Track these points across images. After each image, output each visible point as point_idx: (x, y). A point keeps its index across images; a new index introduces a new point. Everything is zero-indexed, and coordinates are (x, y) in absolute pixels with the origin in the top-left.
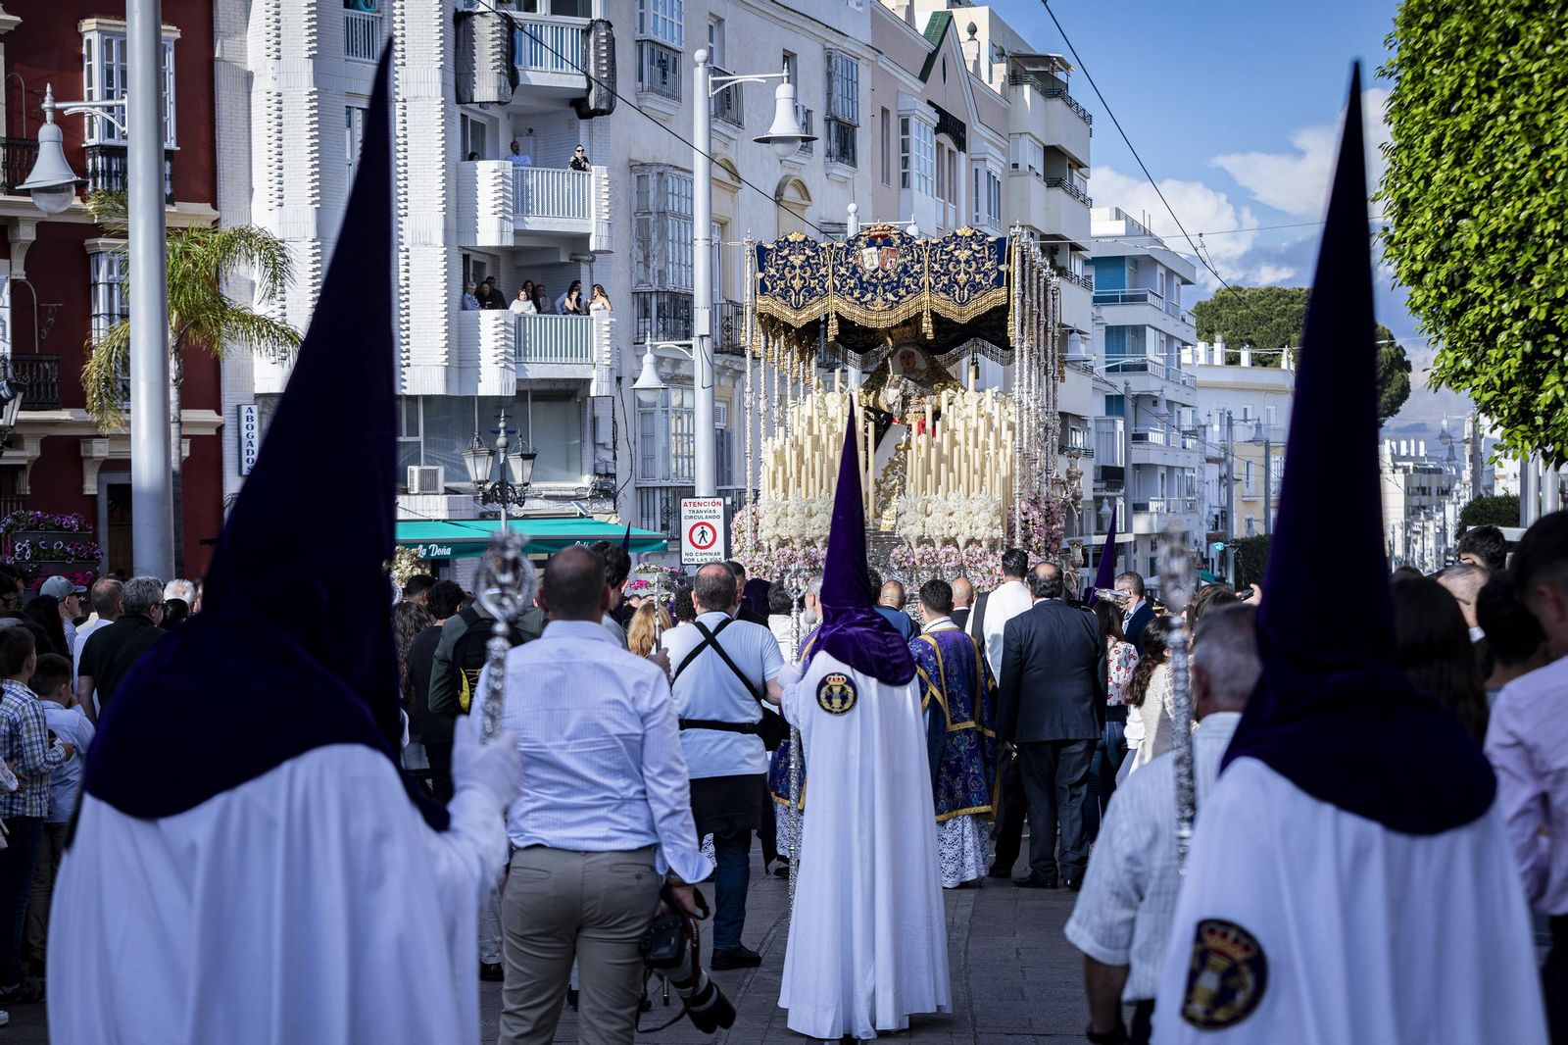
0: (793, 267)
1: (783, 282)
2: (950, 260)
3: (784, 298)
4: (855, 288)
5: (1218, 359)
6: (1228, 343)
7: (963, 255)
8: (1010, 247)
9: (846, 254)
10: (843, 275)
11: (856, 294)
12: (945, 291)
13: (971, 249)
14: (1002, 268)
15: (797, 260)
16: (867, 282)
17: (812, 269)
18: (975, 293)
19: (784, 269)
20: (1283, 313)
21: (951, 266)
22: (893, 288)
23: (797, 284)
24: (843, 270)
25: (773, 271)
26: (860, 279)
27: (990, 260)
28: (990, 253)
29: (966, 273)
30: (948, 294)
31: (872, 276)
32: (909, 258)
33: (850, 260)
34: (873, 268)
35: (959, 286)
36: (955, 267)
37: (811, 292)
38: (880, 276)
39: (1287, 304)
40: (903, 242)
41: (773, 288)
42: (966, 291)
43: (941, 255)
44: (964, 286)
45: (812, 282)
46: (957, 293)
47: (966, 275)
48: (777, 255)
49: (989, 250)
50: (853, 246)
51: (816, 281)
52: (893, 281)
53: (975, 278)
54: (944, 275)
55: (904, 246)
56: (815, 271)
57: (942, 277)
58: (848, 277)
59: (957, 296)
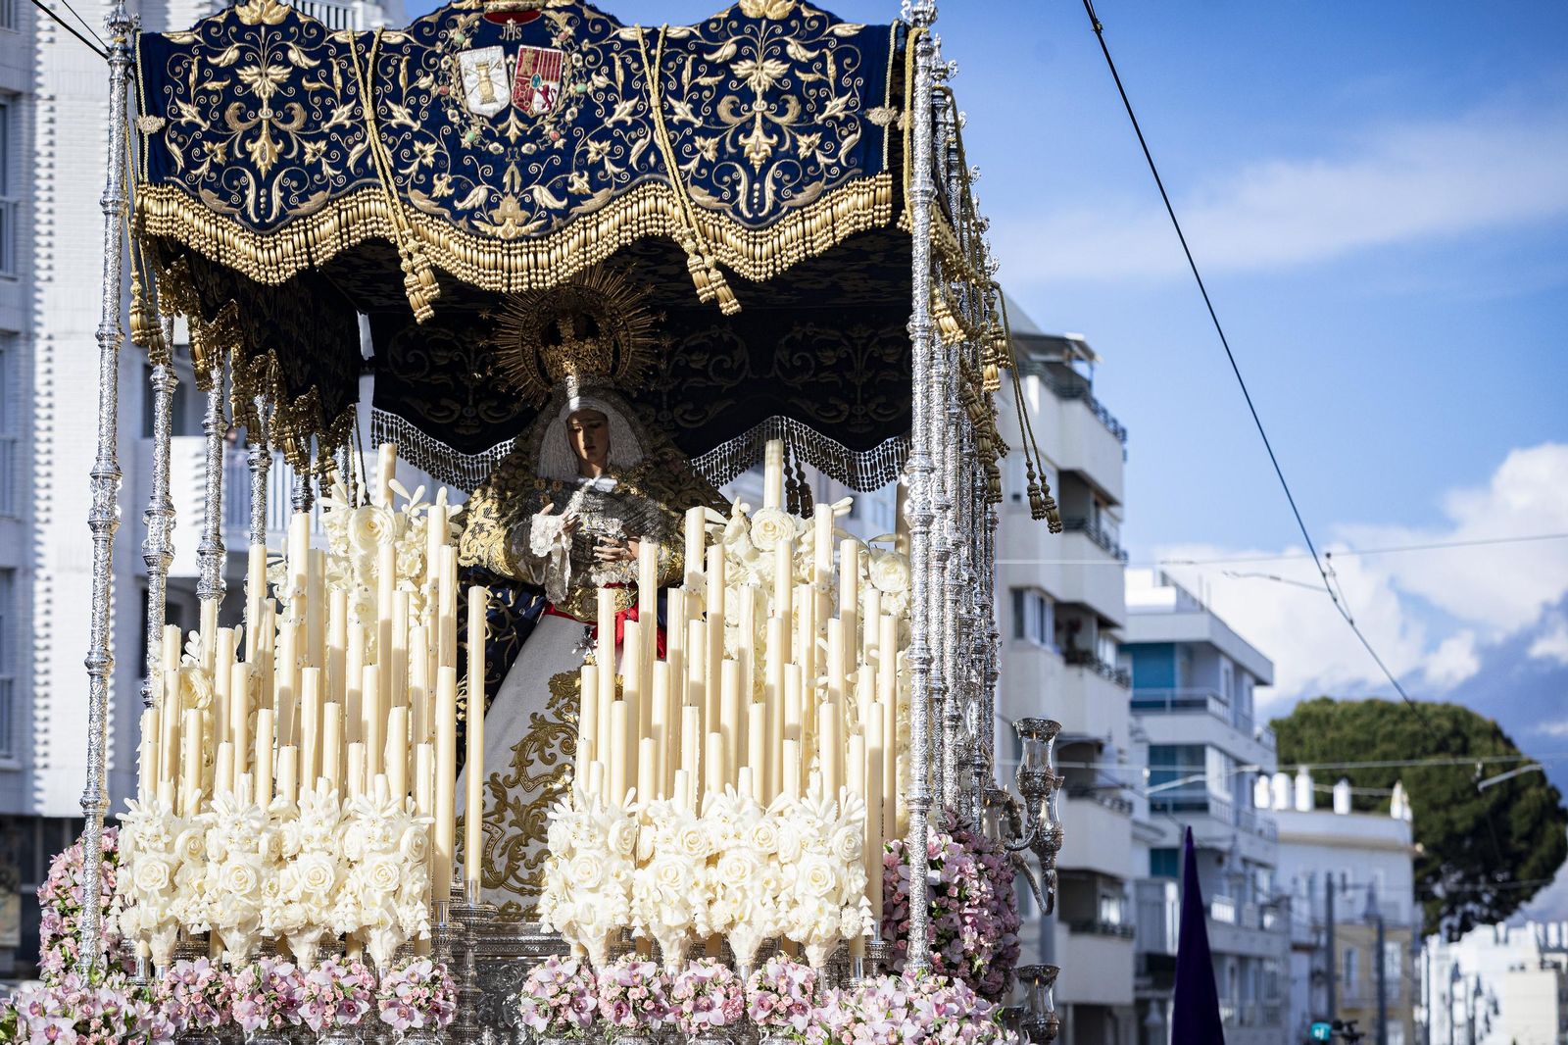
0: (254, 103)
1: (219, 147)
2: (722, 90)
3: (224, 196)
4: (438, 169)
5: (1304, 801)
6: (1317, 777)
7: (763, 73)
8: (900, 54)
9: (412, 68)
10: (403, 128)
11: (441, 188)
12: (704, 184)
14: (879, 116)
15: (264, 80)
16: (474, 150)
17: (308, 109)
18: (798, 189)
19: (222, 108)
20: (1390, 737)
21: (724, 109)
22: (551, 171)
23: (263, 152)
24: (401, 115)
25: (189, 113)
26: (453, 141)
27: (840, 93)
28: (840, 72)
29: (771, 129)
30: (715, 192)
31: (488, 135)
32: (601, 81)
33: (424, 82)
34: (491, 109)
35: (749, 168)
36: (735, 112)
37: (303, 178)
38: (513, 134)
39: (1395, 723)
40: (582, 32)
41: (191, 164)
42: (769, 186)
43: (695, 74)
44: (765, 168)
45: (309, 147)
46: (742, 188)
47: (768, 134)
48: (203, 65)
49: (838, 62)
50: (432, 41)
51: (322, 145)
52: (551, 150)
53: (795, 146)
54: (705, 133)
55: (586, 45)
56: (317, 115)
57: (699, 141)
58: (419, 136)
59: (742, 199)
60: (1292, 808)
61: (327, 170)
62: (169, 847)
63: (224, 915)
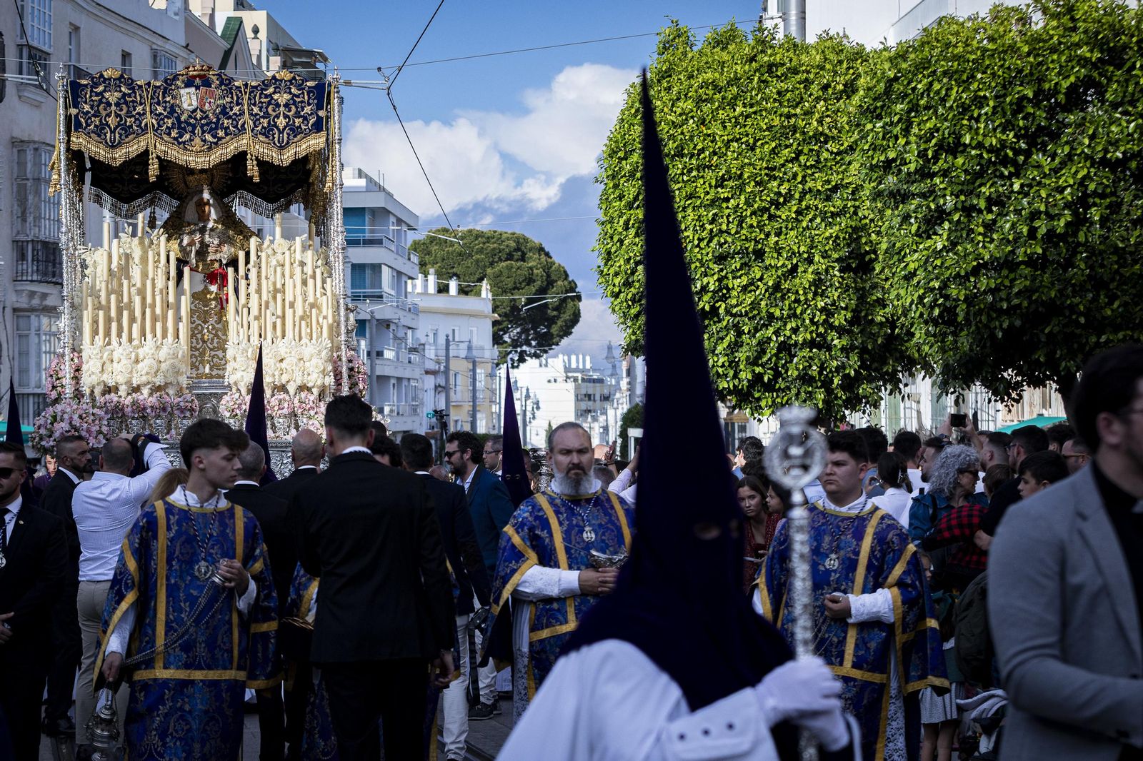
0: (109, 104)
1: (97, 119)
2: (269, 103)
3: (99, 136)
4: (173, 128)
5: (432, 288)
7: (283, 98)
8: (329, 92)
9: (164, 93)
10: (161, 114)
11: (175, 133)
12: (263, 134)
13: (290, 93)
14: (322, 113)
15: (113, 97)
16: (185, 122)
17: (128, 107)
18: (295, 136)
19: (98, 106)
21: (270, 109)
22: (211, 129)
23: (112, 121)
24: (160, 109)
25: (87, 108)
26: (178, 119)
27: (309, 104)
28: (309, 98)
29: (286, 116)
30: (267, 137)
31: (190, 117)
32: (228, 100)
33: (168, 99)
34: (191, 108)
35: (279, 130)
36: (274, 111)
37: (127, 130)
38: (198, 117)
40: (222, 83)
41: (88, 125)
42: (285, 135)
43: (260, 98)
44: (284, 129)
45: (128, 120)
46: (277, 136)
47: (285, 118)
48: (92, 91)
49: (308, 95)
50: (171, 85)
51: (133, 119)
52: (211, 122)
53: (294, 122)
54: (263, 117)
55: (223, 87)
56: (131, 109)
57: (262, 120)
58: (166, 117)
59: (276, 139)
60: (425, 293)
61: (135, 128)
62: (101, 357)
63: (121, 379)
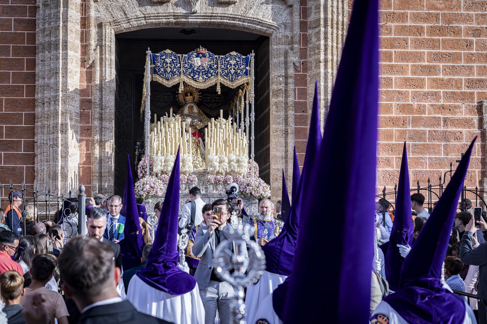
0: (167, 63)
1: (163, 69)
2: (228, 64)
3: (163, 75)
4: (191, 73)
7: (233, 62)
8: (250, 60)
9: (188, 59)
10: (187, 67)
11: (192, 75)
12: (226, 76)
13: (236, 60)
14: (248, 68)
15: (168, 61)
16: (196, 71)
18: (237, 77)
19: (163, 64)
21: (228, 66)
22: (206, 74)
23: (168, 70)
24: (186, 66)
25: (159, 64)
26: (193, 69)
27: (243, 65)
28: (243, 62)
29: (234, 69)
30: (227, 77)
31: (198, 69)
32: (213, 62)
33: (190, 62)
34: (198, 65)
36: (230, 67)
37: (174, 73)
38: (201, 69)
40: (210, 56)
41: (159, 71)
42: (234, 76)
43: (224, 62)
44: (233, 74)
45: (175, 69)
46: (231, 77)
48: (160, 58)
49: (243, 61)
50: (190, 56)
51: (176, 69)
52: (206, 71)
53: (237, 71)
54: (226, 69)
55: (210, 58)
56: (175, 65)
57: (225, 70)
58: (189, 68)
59: (231, 78)
61: (177, 72)
62: (161, 160)
